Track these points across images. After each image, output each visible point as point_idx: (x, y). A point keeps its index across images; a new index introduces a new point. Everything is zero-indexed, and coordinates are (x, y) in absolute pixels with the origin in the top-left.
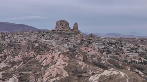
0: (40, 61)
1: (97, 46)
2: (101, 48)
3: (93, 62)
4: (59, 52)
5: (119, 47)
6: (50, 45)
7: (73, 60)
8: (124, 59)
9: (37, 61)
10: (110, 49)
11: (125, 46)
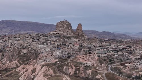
0: (20, 74)
1: (98, 53)
2: (103, 56)
3: (86, 76)
4: (43, 63)
5: (126, 55)
6: (42, 51)
7: (58, 74)
8: (129, 72)
9: (17, 73)
10: (115, 57)
11: (135, 53)
